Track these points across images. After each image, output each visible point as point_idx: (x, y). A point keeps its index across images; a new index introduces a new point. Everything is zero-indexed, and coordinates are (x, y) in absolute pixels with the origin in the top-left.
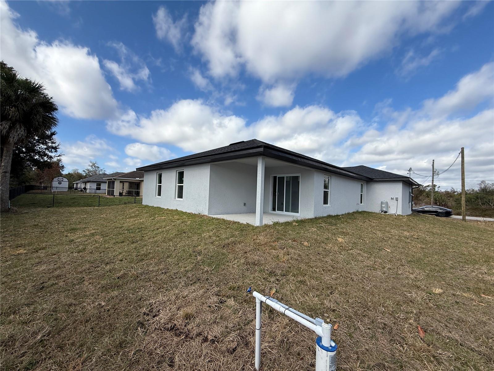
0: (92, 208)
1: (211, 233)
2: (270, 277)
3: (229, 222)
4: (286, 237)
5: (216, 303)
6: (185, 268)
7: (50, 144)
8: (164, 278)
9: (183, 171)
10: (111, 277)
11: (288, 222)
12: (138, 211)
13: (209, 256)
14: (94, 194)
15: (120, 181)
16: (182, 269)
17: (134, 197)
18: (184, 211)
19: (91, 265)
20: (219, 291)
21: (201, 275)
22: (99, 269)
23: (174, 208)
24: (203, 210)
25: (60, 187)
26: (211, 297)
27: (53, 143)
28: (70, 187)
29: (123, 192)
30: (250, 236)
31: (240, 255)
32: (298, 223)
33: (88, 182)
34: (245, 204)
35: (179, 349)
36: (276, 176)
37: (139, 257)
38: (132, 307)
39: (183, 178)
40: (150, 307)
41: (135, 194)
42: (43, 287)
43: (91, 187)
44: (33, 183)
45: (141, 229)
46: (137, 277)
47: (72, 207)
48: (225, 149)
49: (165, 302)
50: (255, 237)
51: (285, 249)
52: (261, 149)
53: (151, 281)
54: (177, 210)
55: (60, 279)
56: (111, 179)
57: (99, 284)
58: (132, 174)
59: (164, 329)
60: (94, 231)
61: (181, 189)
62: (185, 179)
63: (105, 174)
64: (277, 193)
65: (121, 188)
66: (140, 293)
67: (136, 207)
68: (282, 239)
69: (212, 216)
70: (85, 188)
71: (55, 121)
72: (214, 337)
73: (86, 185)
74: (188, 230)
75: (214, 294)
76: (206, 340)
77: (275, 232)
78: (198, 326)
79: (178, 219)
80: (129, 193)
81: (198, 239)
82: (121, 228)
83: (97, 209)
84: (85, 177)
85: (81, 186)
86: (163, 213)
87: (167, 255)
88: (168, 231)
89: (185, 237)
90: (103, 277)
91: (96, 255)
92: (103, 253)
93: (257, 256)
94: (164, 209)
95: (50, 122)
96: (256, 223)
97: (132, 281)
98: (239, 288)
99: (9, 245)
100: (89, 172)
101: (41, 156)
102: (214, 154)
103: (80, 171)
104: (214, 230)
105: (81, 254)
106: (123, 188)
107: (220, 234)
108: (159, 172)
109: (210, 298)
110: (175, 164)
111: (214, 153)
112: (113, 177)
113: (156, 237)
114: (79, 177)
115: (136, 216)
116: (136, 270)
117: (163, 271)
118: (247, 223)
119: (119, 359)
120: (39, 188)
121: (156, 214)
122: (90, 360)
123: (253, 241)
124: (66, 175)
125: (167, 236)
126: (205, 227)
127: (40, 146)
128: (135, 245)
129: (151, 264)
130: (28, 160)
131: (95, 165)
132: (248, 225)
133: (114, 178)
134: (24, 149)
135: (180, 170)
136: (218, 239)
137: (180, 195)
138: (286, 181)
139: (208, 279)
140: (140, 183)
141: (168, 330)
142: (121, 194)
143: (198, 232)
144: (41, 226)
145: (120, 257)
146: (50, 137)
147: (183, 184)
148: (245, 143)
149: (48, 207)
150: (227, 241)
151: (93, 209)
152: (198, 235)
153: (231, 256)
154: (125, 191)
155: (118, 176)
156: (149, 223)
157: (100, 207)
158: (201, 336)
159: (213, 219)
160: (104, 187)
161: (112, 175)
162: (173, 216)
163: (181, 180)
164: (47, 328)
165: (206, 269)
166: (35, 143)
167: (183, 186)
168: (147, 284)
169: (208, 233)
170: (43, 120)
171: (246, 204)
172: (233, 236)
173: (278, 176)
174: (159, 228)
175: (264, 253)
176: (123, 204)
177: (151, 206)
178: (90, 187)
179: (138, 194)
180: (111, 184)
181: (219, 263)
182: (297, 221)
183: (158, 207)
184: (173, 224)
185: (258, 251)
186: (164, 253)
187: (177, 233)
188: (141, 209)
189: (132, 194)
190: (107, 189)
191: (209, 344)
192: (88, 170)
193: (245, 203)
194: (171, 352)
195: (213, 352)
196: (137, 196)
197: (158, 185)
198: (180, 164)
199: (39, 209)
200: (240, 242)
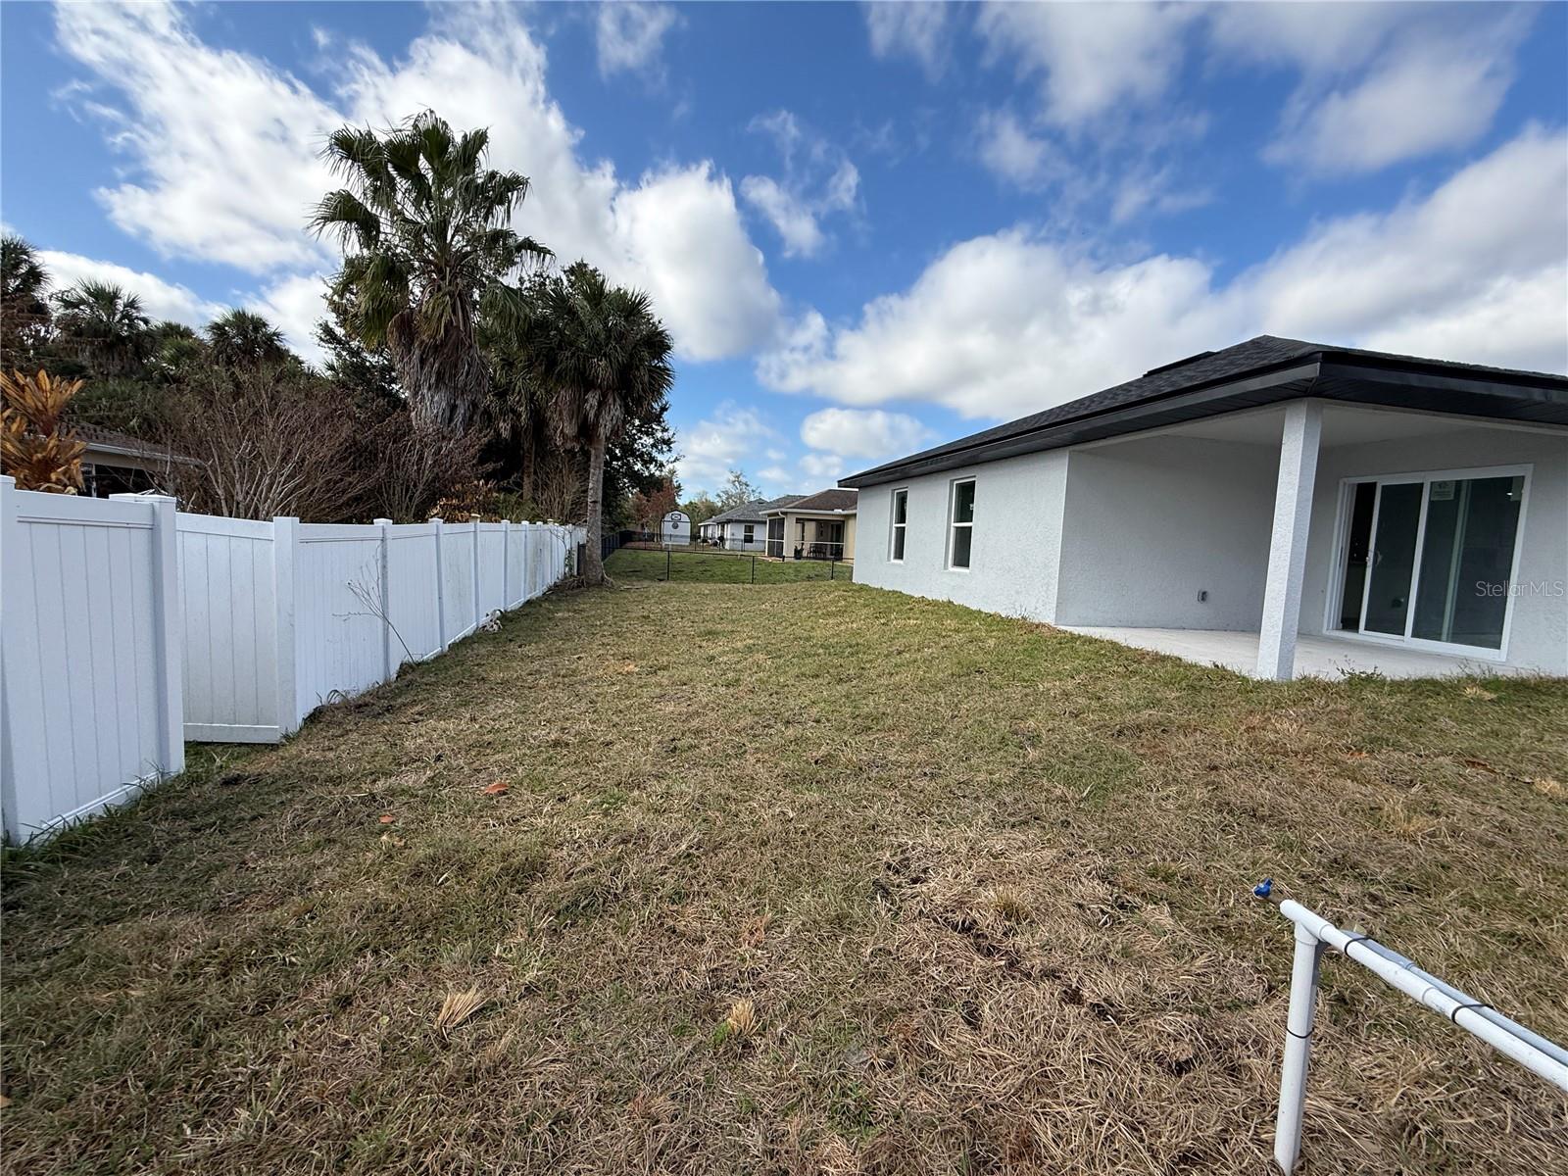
0: (740, 586)
1: (1070, 685)
2: (1331, 876)
3: (1139, 656)
4: (1422, 740)
5: (1104, 904)
6: (990, 774)
7: (659, 435)
8: (929, 789)
9: (974, 482)
10: (800, 756)
11: (1433, 682)
12: (845, 600)
13: (1065, 753)
14: (741, 553)
15: (797, 519)
16: (982, 777)
17: (830, 563)
18: (974, 608)
19: (756, 719)
20: (1113, 870)
21: (1043, 805)
22: (772, 731)
23: (944, 598)
24: (1036, 608)
25: (677, 536)
26: (1083, 879)
27: (664, 430)
28: (694, 537)
29: (802, 549)
30: (1233, 715)
31: (1191, 771)
32: (1496, 691)
33: (729, 522)
34: (1204, 596)
35: (991, 990)
36: (1374, 485)
37: (859, 719)
38: (856, 839)
39: (973, 502)
40: (902, 852)
41: (832, 554)
42: (675, 748)
43: (733, 535)
44: (631, 527)
45: (856, 649)
46: (861, 769)
47: (701, 581)
48: (1130, 391)
49: (940, 852)
50: (1256, 720)
51: (1414, 790)
52: (1311, 371)
53: (896, 787)
54: (950, 602)
55: (702, 738)
56: (777, 514)
57: (777, 765)
58: (827, 499)
59: (945, 921)
60: (752, 641)
61: (964, 539)
62: (977, 507)
63: (761, 502)
64: (1371, 555)
65: (799, 537)
66: (871, 813)
67: (837, 588)
68: (1397, 746)
69: (1069, 629)
70: (722, 538)
71: (669, 375)
72: (1105, 1000)
73: (723, 530)
74: (989, 663)
75: (1094, 872)
76: (1074, 997)
77: (1359, 713)
78: (1047, 948)
79: (957, 631)
80: (818, 552)
81: (1026, 695)
82: (808, 639)
83: (751, 590)
84: (721, 511)
85: (714, 532)
86: (911, 609)
87: (933, 727)
88: (929, 662)
89: (981, 684)
90: (782, 749)
91: (763, 699)
92: (774, 696)
93: (1268, 789)
94: (912, 597)
95: (659, 379)
96: (1260, 669)
97: (848, 776)
98: (1188, 879)
99: (612, 652)
100: (727, 498)
101: (645, 463)
102: (1085, 412)
103: (712, 498)
104: (1079, 674)
105: (731, 690)
106: (803, 536)
107: (1104, 690)
108: (900, 487)
109: (1080, 882)
110: (948, 459)
111: (1086, 409)
112: (779, 507)
113: (897, 674)
114: (712, 511)
115: (842, 612)
116: (855, 751)
117: (927, 770)
118: (1217, 666)
119: (840, 951)
120: (642, 538)
121: (890, 610)
122: (779, 930)
123: (1247, 730)
124: (686, 506)
125: (927, 675)
126: (1046, 660)
127: (642, 441)
128: (846, 686)
129: (892, 745)
130: (625, 475)
131: (741, 478)
132: (1220, 673)
133: (783, 510)
134: (617, 451)
135: (963, 477)
136: (1095, 704)
137: (962, 558)
138: (1431, 503)
139: (1069, 823)
140: (843, 522)
141: (955, 928)
142: (798, 554)
143: (1025, 674)
144: (654, 620)
145: (814, 711)
146: (657, 418)
147: (971, 521)
148: (1216, 359)
149: (661, 580)
150: (1130, 717)
151: (743, 589)
152: (1025, 684)
153: (1147, 769)
154: (807, 547)
155: (791, 505)
156: (875, 633)
157: (757, 586)
158: (1057, 981)
159: (1074, 638)
160: (762, 534)
161: (779, 503)
162: (940, 620)
163: (964, 511)
164: (695, 836)
165: (1058, 792)
166: (635, 434)
167: (971, 528)
168: (888, 794)
169: (1058, 683)
170: (650, 376)
171: (1211, 597)
172: (1154, 703)
173: (1383, 481)
174: (904, 651)
175: (1302, 786)
176: (804, 580)
177: (877, 589)
178: (733, 533)
179: (838, 554)
180: (777, 525)
181: (1104, 783)
182: (1492, 684)
183: (895, 592)
184: (942, 644)
185: (1269, 773)
186: (922, 721)
187: (956, 670)
188: (850, 594)
189: (825, 553)
190: (767, 540)
191: (1086, 1014)
192: (726, 493)
193: (1204, 593)
194: (969, 987)
195: (1103, 1042)
196: (837, 560)
197: (897, 528)
198: (962, 458)
199: (646, 583)
200: (1186, 729)
